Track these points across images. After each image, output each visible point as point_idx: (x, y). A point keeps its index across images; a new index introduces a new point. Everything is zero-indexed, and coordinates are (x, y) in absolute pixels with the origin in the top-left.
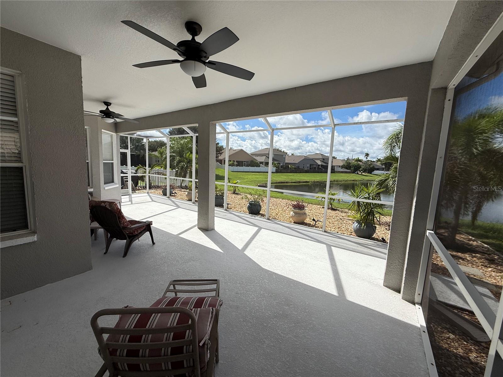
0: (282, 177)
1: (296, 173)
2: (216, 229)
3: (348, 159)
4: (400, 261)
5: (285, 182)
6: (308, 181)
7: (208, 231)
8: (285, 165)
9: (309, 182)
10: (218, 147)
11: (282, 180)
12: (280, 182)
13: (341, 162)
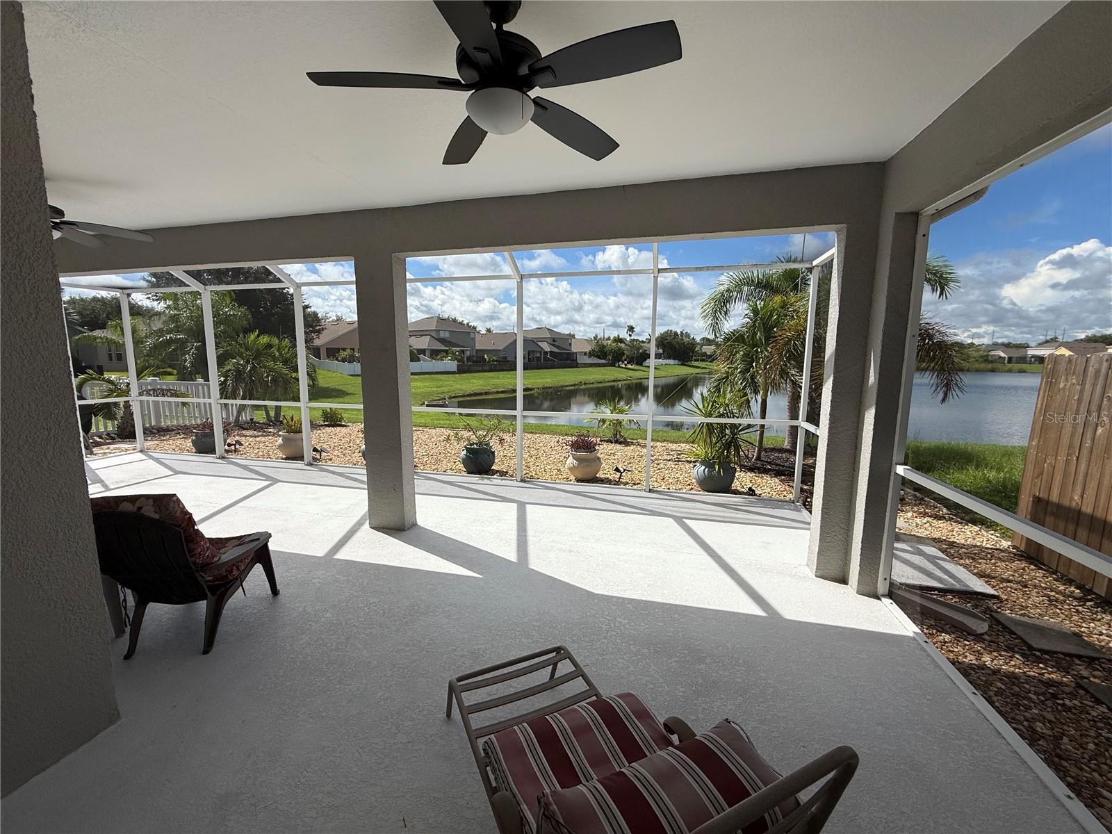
0: (474, 381)
1: (503, 370)
2: (420, 522)
3: (595, 338)
4: (843, 526)
5: (483, 391)
6: (530, 386)
7: (404, 530)
8: (474, 354)
9: (531, 389)
10: (309, 315)
11: (476, 388)
12: (472, 392)
13: (587, 344)
